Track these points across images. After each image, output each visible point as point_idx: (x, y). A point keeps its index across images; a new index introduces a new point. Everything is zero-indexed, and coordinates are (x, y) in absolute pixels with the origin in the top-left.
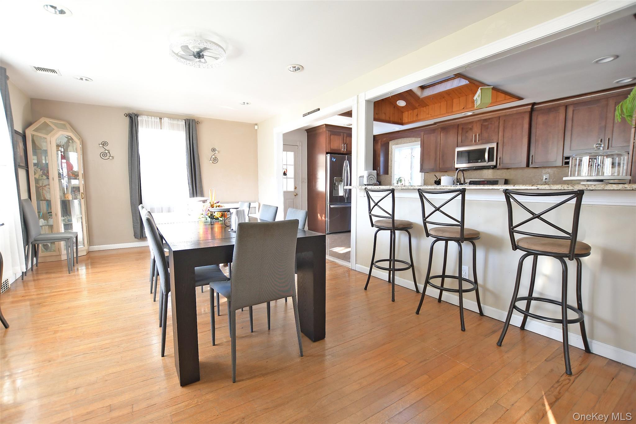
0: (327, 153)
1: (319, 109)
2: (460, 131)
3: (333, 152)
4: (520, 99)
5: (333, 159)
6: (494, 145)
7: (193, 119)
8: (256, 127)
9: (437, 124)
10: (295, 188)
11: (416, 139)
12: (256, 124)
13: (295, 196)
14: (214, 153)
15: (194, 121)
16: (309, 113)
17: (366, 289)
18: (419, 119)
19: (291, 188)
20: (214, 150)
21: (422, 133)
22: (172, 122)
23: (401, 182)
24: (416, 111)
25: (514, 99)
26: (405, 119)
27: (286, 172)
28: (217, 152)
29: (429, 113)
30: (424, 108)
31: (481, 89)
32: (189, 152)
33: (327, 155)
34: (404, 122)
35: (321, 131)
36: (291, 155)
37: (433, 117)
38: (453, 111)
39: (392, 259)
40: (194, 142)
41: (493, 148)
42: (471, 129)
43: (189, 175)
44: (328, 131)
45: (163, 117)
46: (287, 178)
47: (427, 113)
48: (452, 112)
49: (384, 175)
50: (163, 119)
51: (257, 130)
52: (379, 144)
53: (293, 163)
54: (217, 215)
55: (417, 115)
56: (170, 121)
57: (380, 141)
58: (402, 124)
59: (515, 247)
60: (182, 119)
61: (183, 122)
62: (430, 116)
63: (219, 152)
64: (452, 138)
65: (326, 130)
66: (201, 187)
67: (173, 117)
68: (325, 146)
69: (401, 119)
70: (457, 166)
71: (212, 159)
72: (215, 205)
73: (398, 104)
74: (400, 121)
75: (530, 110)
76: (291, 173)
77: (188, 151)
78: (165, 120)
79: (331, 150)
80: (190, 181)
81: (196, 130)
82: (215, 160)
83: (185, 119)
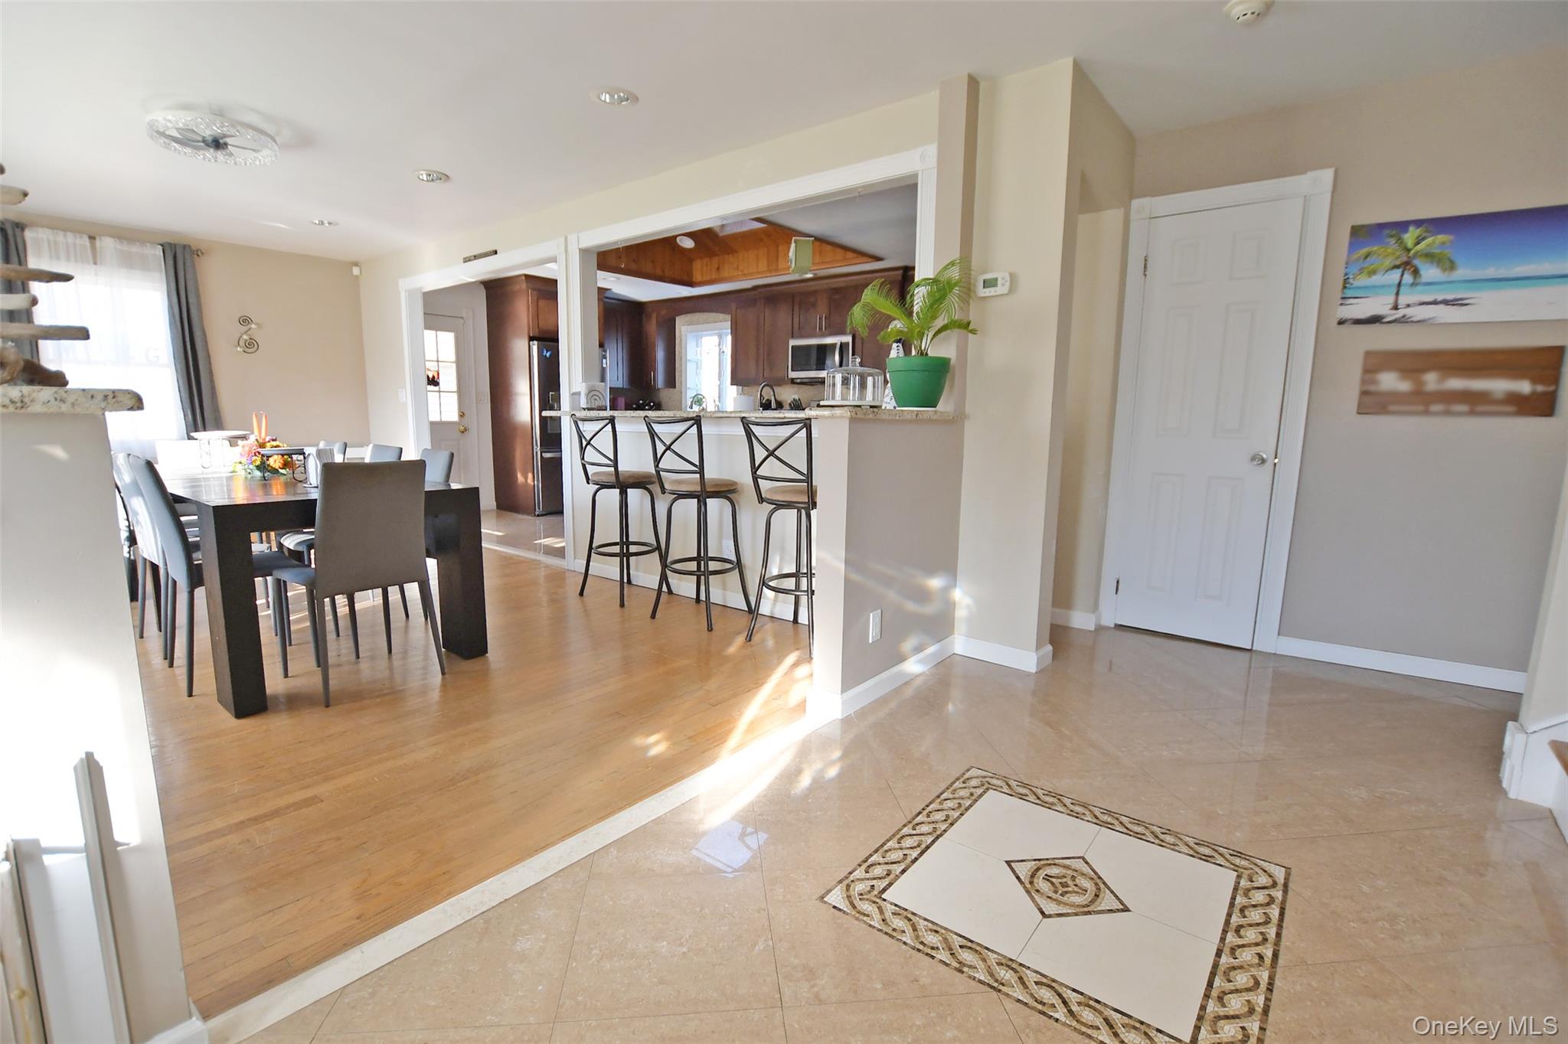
0: (531, 339)
1: (496, 252)
2: (796, 309)
3: (546, 336)
4: (878, 259)
5: (545, 352)
6: (848, 339)
7: (185, 243)
8: (356, 271)
9: (760, 290)
10: (462, 415)
11: (721, 316)
12: (356, 264)
13: (463, 432)
14: (246, 328)
15: (187, 249)
16: (475, 256)
17: (581, 594)
18: (722, 276)
19: (451, 414)
20: (245, 321)
21: (734, 306)
22: (125, 248)
23: (700, 405)
24: (715, 260)
25: (865, 259)
26: (697, 276)
27: (436, 377)
28: (253, 326)
29: (738, 266)
30: (730, 256)
31: (796, 242)
32: (179, 324)
33: (531, 342)
34: (694, 280)
35: (516, 287)
36: (447, 339)
37: (745, 276)
38: (779, 268)
39: (625, 541)
40: (190, 300)
41: (848, 344)
42: (814, 305)
43: (180, 381)
44: (533, 289)
45: (100, 236)
46: (439, 392)
47: (735, 266)
48: (777, 270)
49: (666, 389)
50: (100, 239)
51: (357, 277)
52: (654, 321)
53: (453, 358)
54: (275, 462)
55: (718, 269)
56: (119, 247)
57: (654, 316)
58: (690, 284)
59: (761, 500)
60: (153, 243)
61: (159, 251)
62: (740, 273)
63: (259, 325)
64: (783, 317)
65: (528, 288)
66: (216, 410)
67: (128, 235)
68: (526, 321)
69: (690, 273)
70: (793, 375)
71: (242, 343)
72: (268, 445)
73: (679, 243)
74: (685, 278)
75: (900, 278)
76: (449, 379)
77: (175, 321)
78: (107, 244)
79: (540, 331)
80: (186, 396)
81: (195, 273)
82: (251, 345)
83: (161, 242)
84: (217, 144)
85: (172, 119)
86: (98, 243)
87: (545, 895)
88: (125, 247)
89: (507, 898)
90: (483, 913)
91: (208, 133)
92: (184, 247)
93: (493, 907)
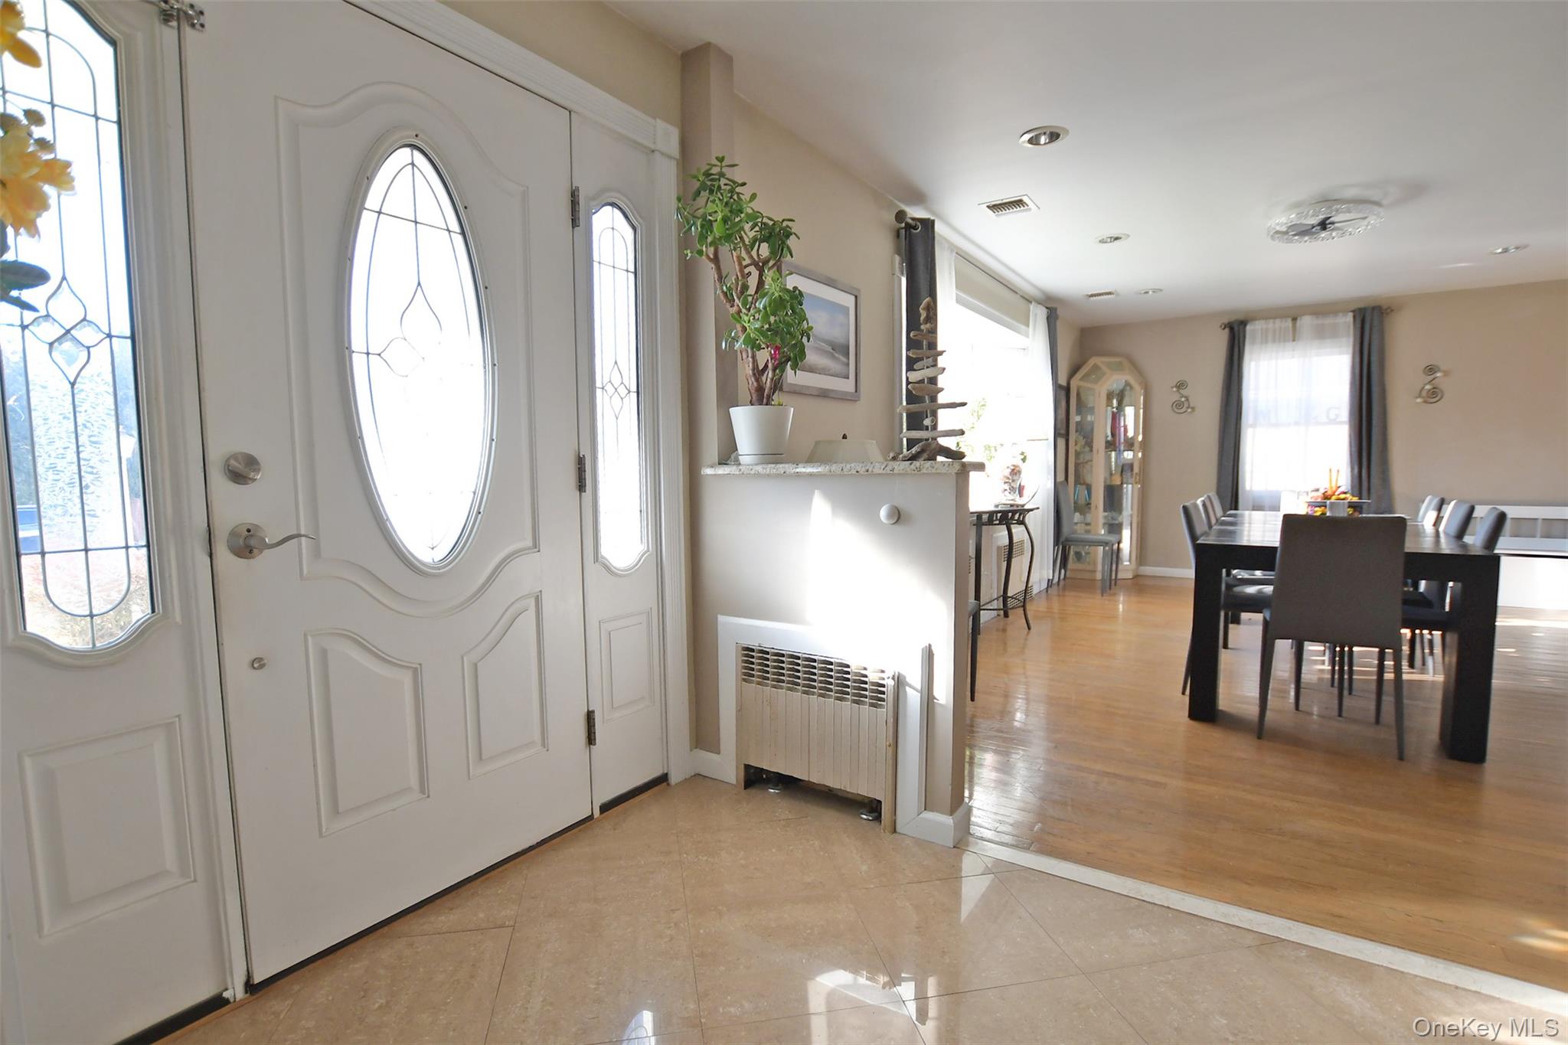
14: (1431, 377)
15: (1376, 309)
20: (1431, 370)
28: (1439, 374)
32: (1358, 382)
45: (1301, 316)
50: (1301, 319)
56: (1315, 322)
60: (1346, 311)
61: (1350, 317)
63: (1446, 373)
67: (1324, 310)
77: (1355, 380)
78: (1306, 321)
80: (1355, 450)
81: (1382, 331)
82: (1434, 395)
83: (1352, 309)
84: (1324, 225)
85: (1281, 220)
86: (1298, 322)
87: (1198, 927)
88: (1320, 321)
89: (1171, 907)
90: (1143, 901)
91: (1315, 221)
92: (1373, 308)
93: (1155, 904)
